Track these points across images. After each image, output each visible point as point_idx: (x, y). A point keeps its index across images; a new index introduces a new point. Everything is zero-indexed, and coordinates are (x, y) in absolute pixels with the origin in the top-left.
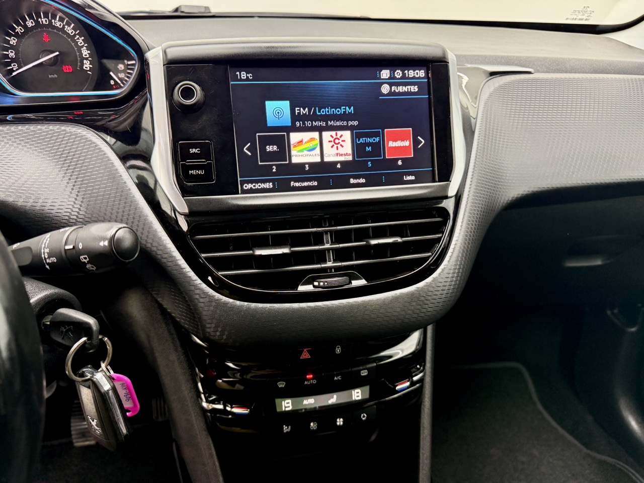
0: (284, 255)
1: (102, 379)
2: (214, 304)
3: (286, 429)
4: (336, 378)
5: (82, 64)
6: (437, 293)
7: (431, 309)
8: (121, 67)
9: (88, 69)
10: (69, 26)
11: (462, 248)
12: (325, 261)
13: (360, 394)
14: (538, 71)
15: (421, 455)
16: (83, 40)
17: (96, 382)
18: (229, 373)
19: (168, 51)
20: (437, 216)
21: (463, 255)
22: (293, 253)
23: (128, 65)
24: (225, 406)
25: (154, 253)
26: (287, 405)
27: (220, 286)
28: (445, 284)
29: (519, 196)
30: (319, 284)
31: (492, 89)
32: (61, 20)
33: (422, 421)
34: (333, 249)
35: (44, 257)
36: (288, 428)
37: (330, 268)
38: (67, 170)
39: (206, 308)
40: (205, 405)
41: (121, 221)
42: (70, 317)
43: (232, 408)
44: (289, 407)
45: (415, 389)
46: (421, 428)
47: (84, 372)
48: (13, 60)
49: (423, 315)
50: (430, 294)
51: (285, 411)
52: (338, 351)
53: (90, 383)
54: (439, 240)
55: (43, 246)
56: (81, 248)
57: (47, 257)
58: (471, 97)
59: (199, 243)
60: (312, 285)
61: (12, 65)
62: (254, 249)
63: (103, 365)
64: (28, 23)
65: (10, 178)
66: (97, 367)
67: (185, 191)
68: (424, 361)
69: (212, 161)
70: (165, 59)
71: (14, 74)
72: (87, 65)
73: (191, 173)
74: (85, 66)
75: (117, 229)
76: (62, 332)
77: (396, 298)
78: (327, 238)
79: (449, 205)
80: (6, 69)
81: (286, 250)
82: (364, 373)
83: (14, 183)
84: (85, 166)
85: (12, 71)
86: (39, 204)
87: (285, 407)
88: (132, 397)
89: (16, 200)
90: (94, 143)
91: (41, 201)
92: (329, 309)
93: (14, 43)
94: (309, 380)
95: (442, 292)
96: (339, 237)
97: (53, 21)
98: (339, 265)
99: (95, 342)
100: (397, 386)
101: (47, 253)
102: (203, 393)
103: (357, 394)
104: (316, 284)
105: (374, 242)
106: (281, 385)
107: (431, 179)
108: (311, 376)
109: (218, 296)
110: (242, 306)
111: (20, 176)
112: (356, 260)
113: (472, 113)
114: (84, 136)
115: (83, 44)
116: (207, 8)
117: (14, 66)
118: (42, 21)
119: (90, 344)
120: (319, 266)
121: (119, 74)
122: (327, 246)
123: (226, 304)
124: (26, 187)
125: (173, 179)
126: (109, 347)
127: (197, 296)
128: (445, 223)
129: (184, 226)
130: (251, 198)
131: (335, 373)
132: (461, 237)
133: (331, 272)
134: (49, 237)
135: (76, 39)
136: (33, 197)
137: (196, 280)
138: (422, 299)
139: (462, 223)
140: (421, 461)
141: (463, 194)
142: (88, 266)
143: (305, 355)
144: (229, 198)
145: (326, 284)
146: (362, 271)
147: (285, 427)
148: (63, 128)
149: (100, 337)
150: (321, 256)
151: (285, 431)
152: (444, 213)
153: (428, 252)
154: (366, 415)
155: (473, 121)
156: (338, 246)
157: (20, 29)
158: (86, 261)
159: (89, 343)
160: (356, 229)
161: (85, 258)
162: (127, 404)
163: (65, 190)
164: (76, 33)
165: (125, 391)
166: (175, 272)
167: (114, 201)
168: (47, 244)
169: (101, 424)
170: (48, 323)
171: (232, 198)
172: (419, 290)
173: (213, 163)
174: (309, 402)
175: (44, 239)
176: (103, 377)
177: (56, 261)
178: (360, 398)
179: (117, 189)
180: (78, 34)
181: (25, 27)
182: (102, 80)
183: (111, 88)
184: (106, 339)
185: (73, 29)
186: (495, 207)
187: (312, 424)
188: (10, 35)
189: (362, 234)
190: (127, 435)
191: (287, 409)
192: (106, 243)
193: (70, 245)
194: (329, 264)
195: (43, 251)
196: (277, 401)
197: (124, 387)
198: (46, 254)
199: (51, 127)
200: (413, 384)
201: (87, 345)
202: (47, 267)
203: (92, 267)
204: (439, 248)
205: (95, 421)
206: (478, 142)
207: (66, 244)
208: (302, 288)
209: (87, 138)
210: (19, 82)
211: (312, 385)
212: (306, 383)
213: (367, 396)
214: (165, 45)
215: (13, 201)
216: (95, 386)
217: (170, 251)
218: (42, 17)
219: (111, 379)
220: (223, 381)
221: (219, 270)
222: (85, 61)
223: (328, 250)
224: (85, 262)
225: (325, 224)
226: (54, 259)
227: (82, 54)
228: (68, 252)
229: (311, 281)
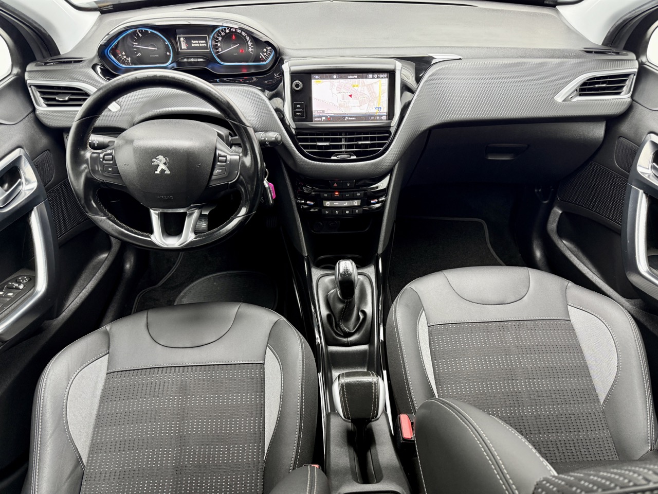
0: (327, 145)
2: (302, 161)
3: (327, 212)
4: (347, 195)
5: (248, 49)
8: (265, 50)
9: (250, 51)
12: (341, 149)
19: (291, 68)
22: (331, 145)
23: (268, 49)
26: (328, 204)
27: (304, 154)
30: (339, 157)
34: (346, 145)
45: (381, 205)
51: (327, 206)
52: (348, 185)
54: (386, 143)
56: (266, 139)
59: (298, 139)
61: (219, 49)
62: (317, 142)
64: (227, 31)
67: (295, 120)
70: (290, 70)
71: (219, 53)
72: (250, 49)
73: (297, 114)
75: (277, 135)
78: (343, 140)
79: (392, 130)
80: (216, 51)
82: (359, 195)
88: (274, 192)
92: (342, 166)
93: (220, 39)
96: (348, 140)
97: (237, 30)
98: (347, 150)
100: (372, 201)
105: (360, 143)
106: (326, 195)
108: (337, 193)
109: (304, 158)
115: (249, 40)
118: (232, 30)
120: (339, 150)
121: (264, 54)
122: (343, 143)
123: (306, 161)
125: (291, 115)
126: (268, 173)
127: (297, 157)
128: (389, 137)
129: (294, 133)
130: (317, 124)
131: (347, 193)
133: (344, 153)
135: (246, 37)
137: (297, 152)
139: (398, 137)
142: (268, 145)
143: (335, 185)
144: (309, 123)
145: (341, 157)
146: (356, 153)
150: (340, 147)
152: (390, 133)
153: (381, 147)
154: (358, 211)
156: (347, 143)
157: (223, 33)
162: (273, 194)
173: (305, 111)
174: (337, 204)
178: (356, 204)
183: (260, 61)
184: (267, 170)
187: (336, 212)
188: (219, 36)
189: (356, 139)
192: (274, 139)
194: (343, 150)
196: (324, 201)
197: (272, 188)
200: (379, 202)
204: (386, 146)
207: (262, 137)
208: (333, 158)
210: (222, 58)
211: (337, 196)
212: (335, 196)
213: (359, 204)
214: (290, 66)
217: (289, 141)
221: (304, 149)
222: (249, 47)
223: (343, 144)
225: (344, 135)
227: (248, 44)
229: (336, 156)
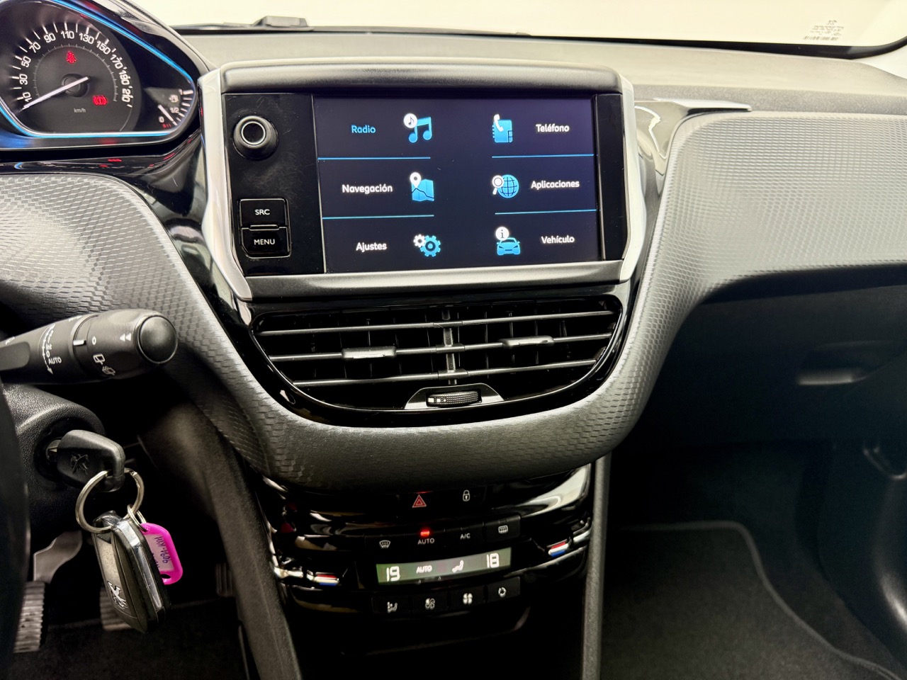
0: (385, 359)
1: (128, 529)
2: (285, 426)
3: (391, 607)
4: (462, 537)
5: (121, 94)
6: (603, 416)
7: (595, 439)
8: (174, 98)
9: (129, 101)
10: (103, 41)
11: (640, 353)
12: (444, 369)
13: (497, 560)
14: (758, 109)
15: (585, 648)
16: (121, 61)
17: (120, 534)
18: (312, 526)
19: (229, 74)
20: (605, 308)
21: (641, 364)
22: (399, 357)
23: (183, 96)
24: (305, 574)
25: (204, 354)
26: (393, 573)
27: (297, 404)
28: (614, 403)
29: (727, 282)
30: (435, 400)
31: (690, 133)
32: (92, 33)
33: (587, 601)
34: (457, 353)
35: (46, 356)
36: (393, 606)
37: (452, 379)
38: (89, 238)
39: (275, 433)
40: (278, 571)
41: (154, 309)
42: (84, 442)
43: (315, 576)
44: (396, 576)
45: (577, 555)
46: (586, 610)
47: (103, 519)
48: (25, 88)
49: (582, 447)
50: (593, 417)
51: (390, 582)
52: (466, 497)
53: (110, 535)
54: (606, 341)
55: (45, 341)
56: (94, 343)
57: (48, 356)
58: (659, 144)
59: (265, 341)
60: (425, 403)
61: (24, 94)
62: (344, 350)
63: (131, 511)
64: (47, 38)
65: (9, 248)
66: (122, 513)
67: (248, 270)
68: (591, 515)
69: (287, 226)
70: (223, 86)
71: (26, 107)
72: (127, 96)
73: (257, 244)
74: (124, 96)
75: (145, 318)
76: (73, 462)
77: (544, 423)
78: (448, 336)
79: (622, 293)
80: (15, 100)
81: (388, 353)
82: (503, 530)
83: (14, 255)
84: (114, 233)
85: (23, 102)
86: (48, 285)
87: (391, 577)
88: (172, 558)
89: (17, 279)
90: (128, 201)
91: (50, 280)
92: (449, 438)
93: (26, 64)
94: (424, 538)
95: (610, 415)
96: (465, 335)
97: (81, 34)
98: (465, 375)
99: (118, 477)
100: (550, 548)
101: (50, 351)
102: (275, 555)
103: (494, 560)
104: (431, 400)
105: (513, 343)
106: (385, 544)
107: (596, 255)
108: (428, 533)
109: (291, 416)
110: (324, 431)
111: (23, 246)
112: (491, 367)
113: (659, 166)
114: (115, 191)
115: (122, 66)
116: (302, 20)
117: (26, 96)
118: (66, 35)
119: (112, 480)
120: (435, 376)
121: (172, 109)
122: (448, 347)
123: (302, 427)
124: (31, 261)
125: (231, 251)
126: (140, 486)
127: (263, 416)
128: (615, 318)
129: (247, 317)
130: (340, 278)
131: (462, 529)
132: (638, 338)
133: (453, 384)
134: (53, 329)
135: (112, 59)
136: (40, 275)
137: (261, 393)
138: (582, 424)
139: (640, 319)
140: (585, 658)
141: (643, 278)
142: (105, 369)
143: (419, 503)
144: (309, 279)
145: (445, 400)
146: (497, 384)
147: (389, 605)
148: (86, 180)
149: (127, 471)
150: (438, 362)
151: (389, 611)
152: (615, 304)
153: (591, 357)
154: (505, 590)
155: (659, 178)
156: (463, 347)
157: (36, 45)
158: (101, 362)
159: (109, 479)
160: (490, 324)
161: (100, 358)
162: (164, 567)
163: (85, 266)
164: (113, 51)
165: (161, 549)
166: (233, 381)
167: (152, 282)
168: (49, 338)
169: (127, 593)
170: (55, 451)
171: (313, 279)
172: (578, 412)
173: (288, 229)
174: (425, 570)
175: (47, 331)
176: (128, 528)
177: (60, 362)
178: (497, 565)
179: (157, 264)
180: (114, 53)
181: (42, 42)
182: (148, 115)
183: (159, 127)
184: (135, 473)
185: (108, 45)
186: (691, 297)
187: (428, 601)
188: (21, 54)
189: (500, 332)
190: (162, 610)
191: (393, 579)
192: (129, 337)
193: (80, 339)
194: (451, 373)
195: (43, 348)
196: (379, 567)
197: (161, 543)
198: (48, 352)
199: (69, 179)
200: (573, 546)
201: (107, 482)
202: (50, 370)
203: (110, 371)
204: (605, 353)
205: (118, 589)
206: (667, 206)
207: (75, 338)
208: (411, 407)
209: (118, 195)
210: (32, 118)
211: (428, 545)
212: (420, 542)
213: (508, 563)
214: (224, 67)
215: (12, 280)
216: (118, 541)
217: (226, 351)
218: (66, 29)
219: (141, 530)
220: (306, 539)
221: (294, 379)
222: (124, 90)
223: (450, 353)
224: (99, 364)
225: (446, 317)
226: (58, 360)
227: (121, 80)
228: (77, 349)
229: (423, 397)
